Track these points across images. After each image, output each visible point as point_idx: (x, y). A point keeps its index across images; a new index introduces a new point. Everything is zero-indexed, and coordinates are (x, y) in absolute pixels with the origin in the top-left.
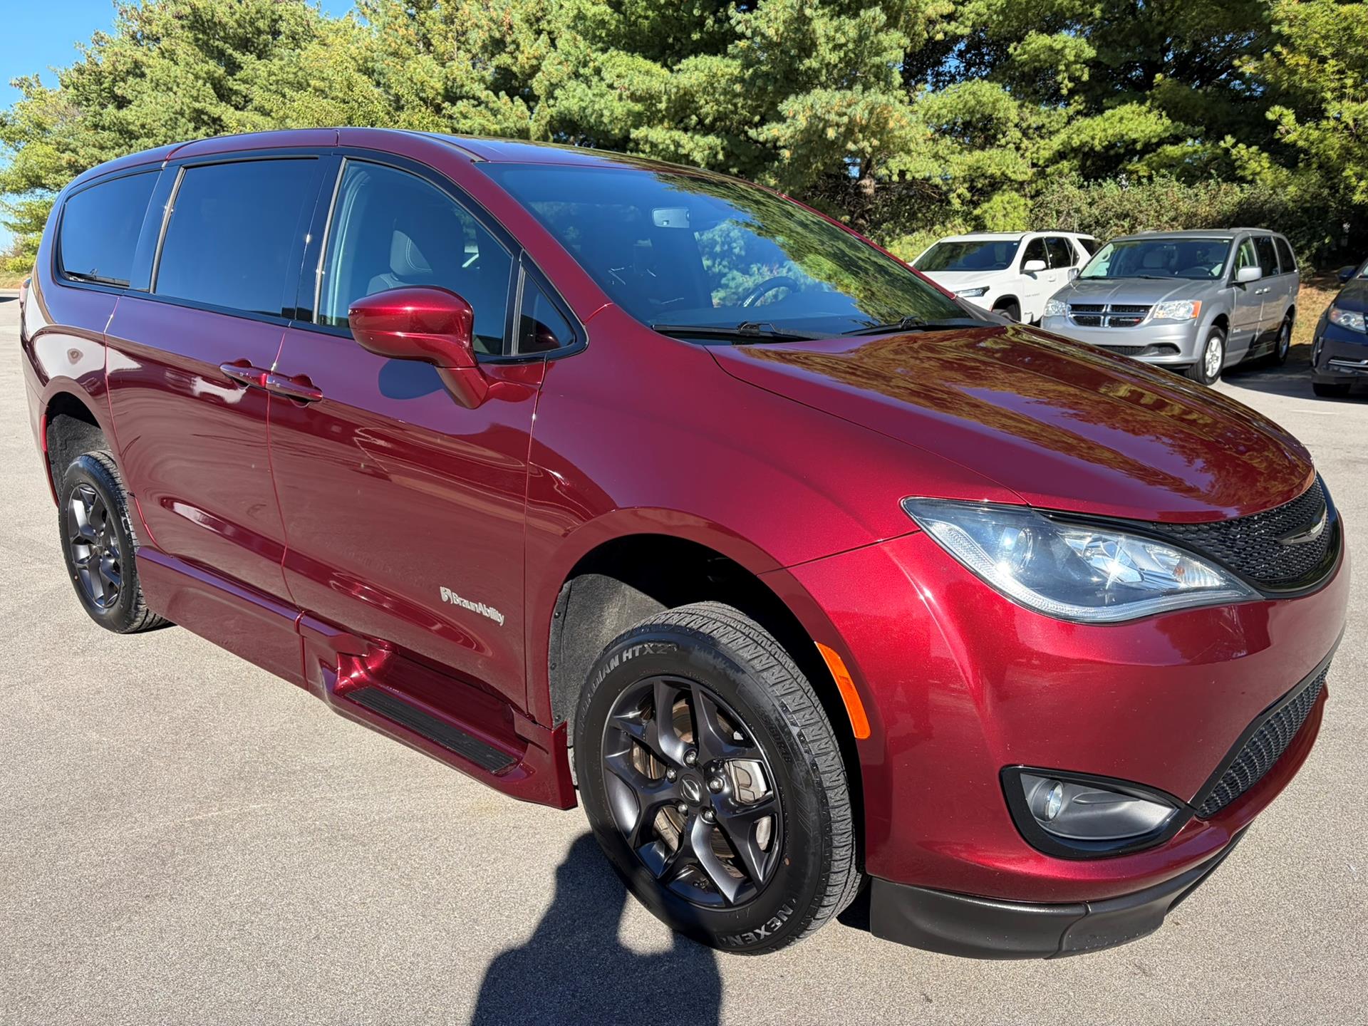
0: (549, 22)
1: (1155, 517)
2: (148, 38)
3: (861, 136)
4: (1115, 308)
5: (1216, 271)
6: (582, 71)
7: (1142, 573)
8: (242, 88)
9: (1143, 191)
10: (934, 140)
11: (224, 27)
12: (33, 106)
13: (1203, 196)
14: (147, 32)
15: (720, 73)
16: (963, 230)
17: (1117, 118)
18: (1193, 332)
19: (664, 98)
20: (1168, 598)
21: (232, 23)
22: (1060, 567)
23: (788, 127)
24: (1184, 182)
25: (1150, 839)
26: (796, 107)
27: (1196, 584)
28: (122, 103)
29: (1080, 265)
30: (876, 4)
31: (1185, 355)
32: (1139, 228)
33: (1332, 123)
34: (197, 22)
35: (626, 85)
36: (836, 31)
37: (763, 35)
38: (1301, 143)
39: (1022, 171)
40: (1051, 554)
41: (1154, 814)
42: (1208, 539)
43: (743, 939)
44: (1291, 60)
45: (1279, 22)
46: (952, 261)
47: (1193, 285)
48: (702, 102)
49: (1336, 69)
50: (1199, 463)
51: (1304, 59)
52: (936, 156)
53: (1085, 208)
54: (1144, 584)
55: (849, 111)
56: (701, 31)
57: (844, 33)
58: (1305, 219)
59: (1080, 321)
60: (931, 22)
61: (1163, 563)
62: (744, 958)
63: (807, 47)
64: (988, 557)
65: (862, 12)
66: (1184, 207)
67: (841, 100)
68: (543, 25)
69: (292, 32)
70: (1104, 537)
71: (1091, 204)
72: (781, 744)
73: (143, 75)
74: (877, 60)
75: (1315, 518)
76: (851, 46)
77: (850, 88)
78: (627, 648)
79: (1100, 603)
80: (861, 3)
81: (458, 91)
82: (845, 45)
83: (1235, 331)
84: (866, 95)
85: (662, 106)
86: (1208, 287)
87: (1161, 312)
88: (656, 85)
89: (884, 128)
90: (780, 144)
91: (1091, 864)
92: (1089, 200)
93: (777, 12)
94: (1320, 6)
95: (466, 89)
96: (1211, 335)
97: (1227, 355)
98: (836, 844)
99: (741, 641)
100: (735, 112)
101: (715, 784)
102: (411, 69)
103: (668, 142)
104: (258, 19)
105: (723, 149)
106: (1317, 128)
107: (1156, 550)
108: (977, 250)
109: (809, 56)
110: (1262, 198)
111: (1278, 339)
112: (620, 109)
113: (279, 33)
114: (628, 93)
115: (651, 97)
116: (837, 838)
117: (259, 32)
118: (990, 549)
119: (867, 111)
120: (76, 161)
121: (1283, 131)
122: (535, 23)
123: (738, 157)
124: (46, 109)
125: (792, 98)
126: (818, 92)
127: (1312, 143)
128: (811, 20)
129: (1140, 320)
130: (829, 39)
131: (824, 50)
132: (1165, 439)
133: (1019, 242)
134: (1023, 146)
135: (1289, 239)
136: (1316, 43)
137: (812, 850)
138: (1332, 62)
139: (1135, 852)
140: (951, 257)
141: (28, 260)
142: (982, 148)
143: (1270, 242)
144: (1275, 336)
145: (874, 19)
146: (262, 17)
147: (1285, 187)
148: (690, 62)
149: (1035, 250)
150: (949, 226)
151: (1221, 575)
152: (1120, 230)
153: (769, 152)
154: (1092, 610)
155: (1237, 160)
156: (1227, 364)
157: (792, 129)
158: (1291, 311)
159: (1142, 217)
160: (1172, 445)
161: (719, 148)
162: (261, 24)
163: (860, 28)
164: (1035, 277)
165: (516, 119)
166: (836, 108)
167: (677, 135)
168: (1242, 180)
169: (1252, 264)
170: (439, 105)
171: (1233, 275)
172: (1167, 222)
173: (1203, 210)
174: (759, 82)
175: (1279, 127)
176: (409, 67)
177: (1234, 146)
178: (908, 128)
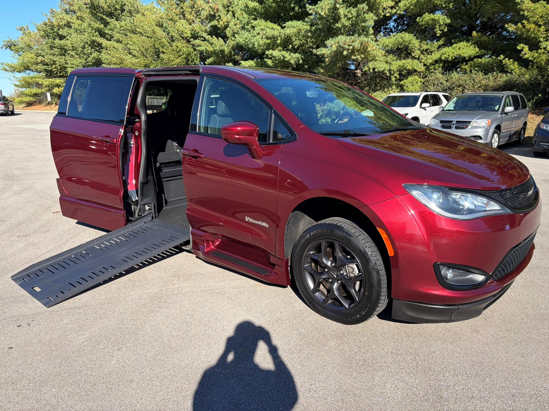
0: (232, 7)
1: (480, 189)
2: (72, 11)
3: (357, 53)
4: (457, 122)
5: (497, 108)
6: (246, 27)
7: (475, 205)
8: (110, 32)
9: (467, 76)
10: (385, 56)
11: (103, 8)
12: (26, 38)
13: (491, 78)
14: (71, 9)
15: (302, 29)
16: (396, 91)
17: (458, 48)
18: (487, 131)
19: (279, 38)
20: (484, 213)
21: (106, 7)
22: (451, 204)
23: (329, 50)
24: (484, 73)
25: (479, 285)
26: (332, 42)
27: (492, 209)
28: (62, 37)
29: (443, 105)
30: (364, 2)
31: (485, 140)
32: (466, 91)
33: (543, 50)
34: (92, 6)
35: (264, 33)
36: (348, 12)
37: (320, 14)
38: (530, 58)
39: (420, 68)
40: (448, 200)
41: (480, 278)
42: (497, 195)
43: (352, 319)
44: (528, 26)
45: (523, 11)
46: (393, 104)
47: (487, 113)
48: (294, 40)
49: (545, 29)
50: (495, 173)
51: (533, 26)
52: (387, 62)
53: (444, 82)
54: (476, 209)
55: (352, 44)
56: (294, 12)
57: (351, 14)
58: (531, 88)
59: (443, 127)
60: (385, 9)
61: (482, 202)
62: (351, 326)
63: (336, 19)
64: (430, 201)
65: (358, 6)
66: (484, 82)
67: (350, 40)
68: (230, 8)
69: (130, 10)
70: (464, 194)
71: (447, 81)
72: (365, 257)
73: (71, 27)
74: (364, 24)
75: (530, 189)
76: (354, 19)
77: (353, 35)
78: (312, 231)
79: (463, 214)
80: (358, 1)
81: (196, 35)
82: (352, 18)
83: (503, 131)
84: (360, 37)
85: (279, 42)
86: (493, 114)
87: (475, 124)
88: (276, 33)
89: (366, 51)
90: (325, 56)
91: (461, 292)
92: (446, 79)
93: (325, 5)
94: (540, 5)
95: (200, 34)
96: (494, 133)
97: (500, 140)
98: (382, 287)
99: (350, 227)
100: (307, 44)
101: (342, 272)
102: (178, 26)
103: (280, 56)
104: (116, 4)
105: (302, 59)
106: (537, 53)
107: (480, 198)
108: (402, 99)
109: (337, 23)
110: (515, 79)
111: (520, 134)
112: (261, 42)
113: (124, 10)
114: (265, 36)
115: (274, 38)
116: (383, 285)
117: (116, 9)
118: (430, 198)
119: (360, 44)
120: (44, 60)
121: (523, 54)
122: (227, 7)
123: (308, 62)
124: (31, 39)
125: (331, 39)
126: (340, 37)
127: (535, 58)
128: (338, 9)
129: (467, 127)
130: (346, 16)
131: (344, 20)
132: (484, 165)
133: (420, 96)
134: (421, 57)
135: (525, 96)
136: (538, 19)
137: (375, 289)
138: (543, 27)
139: (474, 289)
140: (392, 102)
141: (23, 99)
142: (404, 59)
143: (518, 97)
144: (519, 134)
145: (363, 8)
146: (118, 4)
147: (523, 75)
148: (289, 23)
149: (426, 99)
150: (390, 89)
151: (500, 206)
152: (458, 91)
153: (320, 59)
154: (461, 216)
155: (505, 64)
156: (500, 144)
157: (330, 50)
158: (525, 124)
159: (467, 87)
160: (486, 167)
161: (300, 58)
162: (117, 7)
163: (358, 11)
164: (426, 110)
165: (219, 46)
166: (348, 43)
167: (284, 53)
168: (506, 72)
169: (510, 106)
170: (189, 40)
171: (503, 110)
172: (477, 88)
173: (491, 84)
174: (318, 32)
175: (522, 52)
176: (177, 25)
177: (504, 59)
178: (375, 51)
